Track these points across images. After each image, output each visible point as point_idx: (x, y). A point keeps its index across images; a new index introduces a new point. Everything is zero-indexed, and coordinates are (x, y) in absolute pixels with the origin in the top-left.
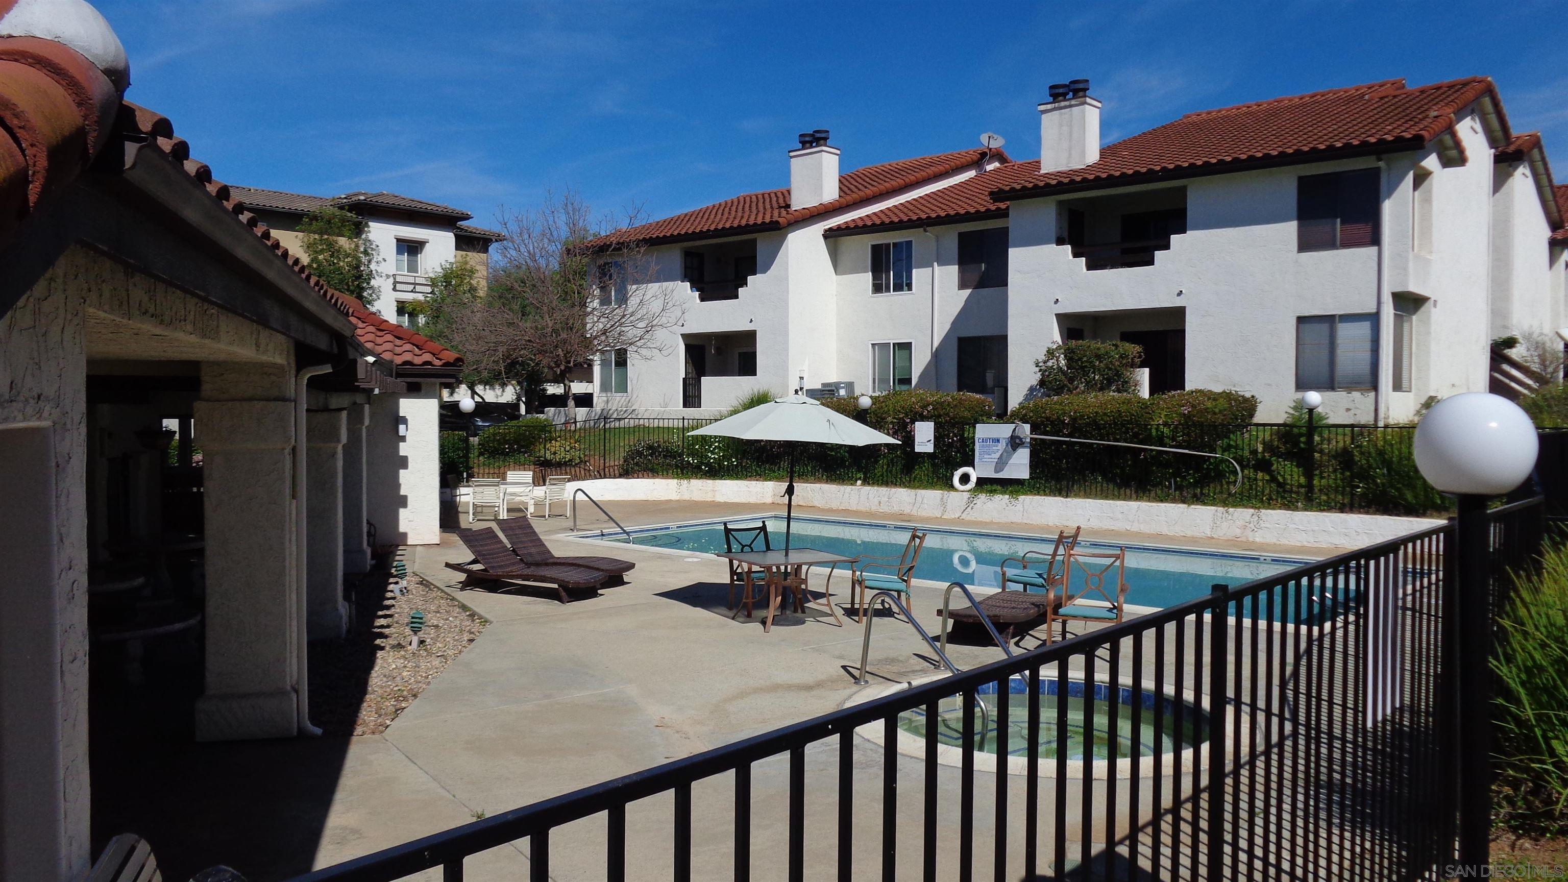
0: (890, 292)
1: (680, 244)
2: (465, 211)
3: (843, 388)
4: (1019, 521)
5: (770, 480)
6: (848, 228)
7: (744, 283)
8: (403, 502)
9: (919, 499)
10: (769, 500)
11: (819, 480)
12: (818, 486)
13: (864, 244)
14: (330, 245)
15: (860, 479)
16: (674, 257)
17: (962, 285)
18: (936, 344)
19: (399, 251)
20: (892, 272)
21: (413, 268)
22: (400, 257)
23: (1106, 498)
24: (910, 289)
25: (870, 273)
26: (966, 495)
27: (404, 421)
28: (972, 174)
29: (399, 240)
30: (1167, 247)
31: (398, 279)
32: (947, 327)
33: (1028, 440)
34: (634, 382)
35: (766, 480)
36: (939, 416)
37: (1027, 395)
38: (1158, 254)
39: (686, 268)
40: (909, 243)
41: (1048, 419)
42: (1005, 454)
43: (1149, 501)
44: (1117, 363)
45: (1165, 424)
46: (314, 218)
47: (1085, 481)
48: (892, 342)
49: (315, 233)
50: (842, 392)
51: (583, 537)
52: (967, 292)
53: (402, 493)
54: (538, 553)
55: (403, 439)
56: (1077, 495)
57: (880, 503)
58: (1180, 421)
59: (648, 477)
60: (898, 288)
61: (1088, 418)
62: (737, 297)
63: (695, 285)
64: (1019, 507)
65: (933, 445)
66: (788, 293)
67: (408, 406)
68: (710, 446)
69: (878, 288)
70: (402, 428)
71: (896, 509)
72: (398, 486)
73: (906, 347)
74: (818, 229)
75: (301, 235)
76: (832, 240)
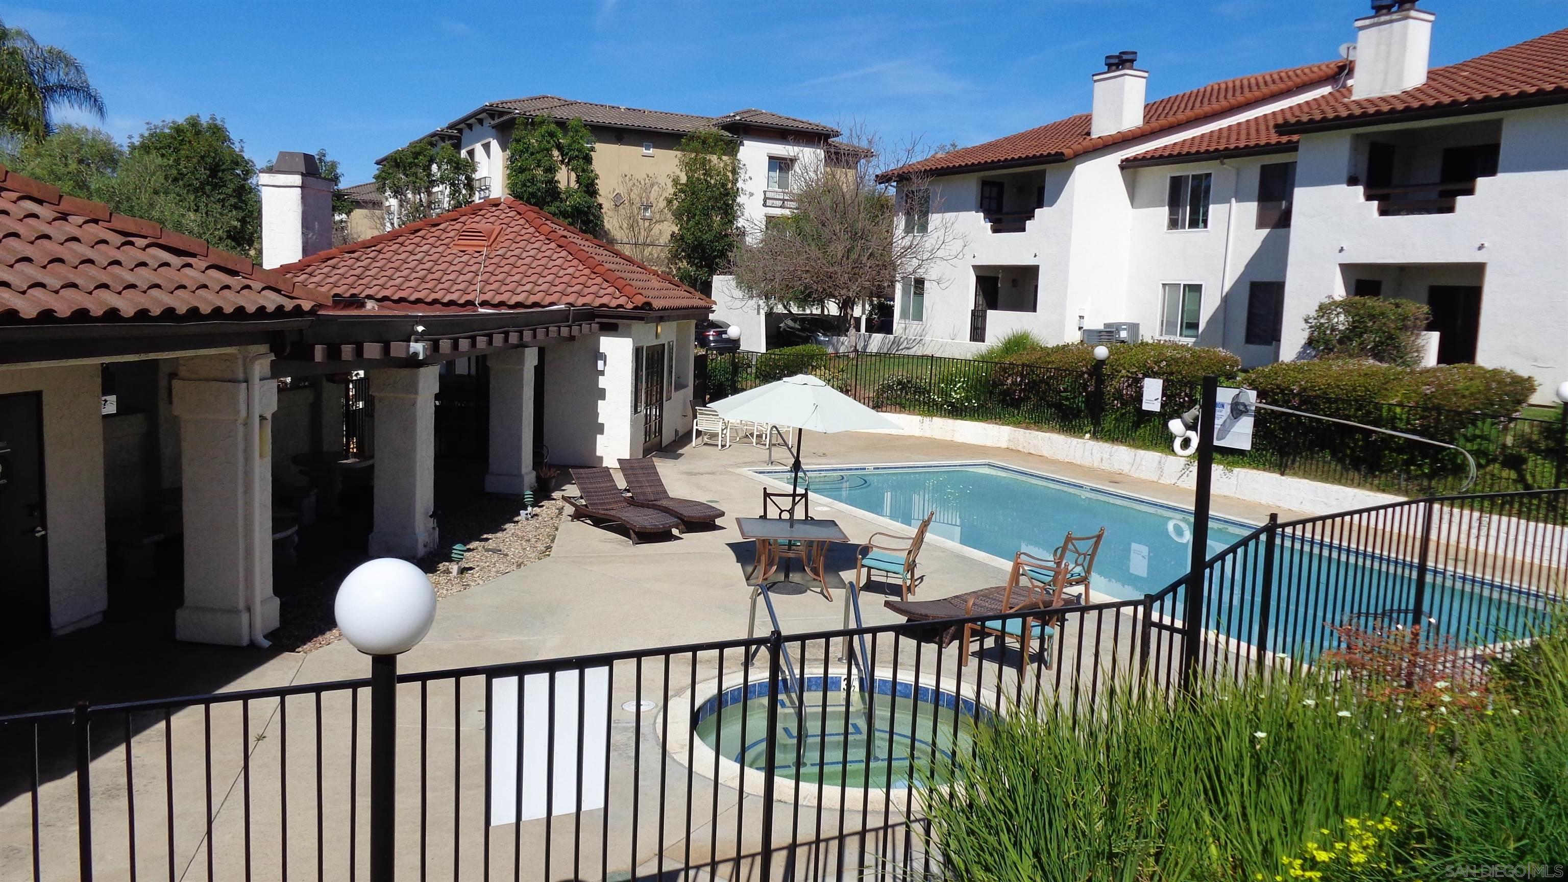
0: (1184, 228)
1: (976, 174)
2: (836, 128)
3: (1125, 329)
4: (1232, 495)
5: (1008, 425)
6: (1144, 158)
7: (1031, 216)
8: (600, 429)
9: (1138, 459)
10: (1004, 445)
11: (1053, 430)
12: (1048, 435)
13: (1161, 176)
14: (704, 162)
15: (1090, 431)
16: (971, 186)
17: (1260, 225)
18: (1227, 288)
19: (771, 168)
20: (1188, 208)
21: (783, 184)
22: (771, 174)
23: (1326, 480)
24: (1206, 226)
25: (1167, 208)
26: (1183, 461)
27: (603, 357)
28: (1326, 90)
29: (771, 158)
30: (1470, 191)
31: (769, 195)
32: (1241, 269)
33: (1253, 408)
34: (929, 311)
35: (1003, 424)
36: (1172, 374)
37: (1300, 353)
38: (1461, 201)
39: (982, 197)
40: (1209, 175)
41: (1278, 386)
42: (1228, 421)
43: (1371, 490)
44: (1393, 326)
45: (1400, 404)
46: (692, 137)
47: (1312, 459)
48: (1182, 283)
49: (692, 151)
50: (1123, 334)
51: (760, 473)
52: (1265, 232)
53: (600, 421)
54: (653, 493)
55: (602, 373)
56: (1295, 474)
57: (1102, 459)
58: (1417, 403)
59: (896, 412)
60: (1194, 224)
61: (1320, 389)
62: (1024, 230)
63: (989, 216)
64: (1233, 480)
65: (1159, 405)
66: (1071, 227)
67: (607, 344)
68: (955, 386)
69: (1174, 224)
70: (600, 364)
71: (1116, 467)
72: (597, 415)
73: (1196, 289)
74: (1114, 159)
75: (679, 153)
76: (1130, 170)
